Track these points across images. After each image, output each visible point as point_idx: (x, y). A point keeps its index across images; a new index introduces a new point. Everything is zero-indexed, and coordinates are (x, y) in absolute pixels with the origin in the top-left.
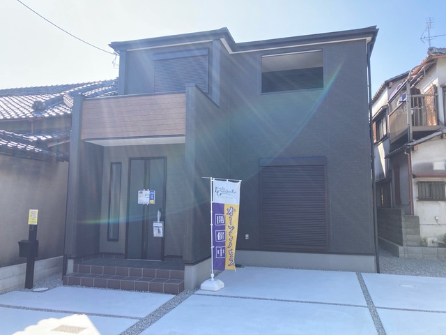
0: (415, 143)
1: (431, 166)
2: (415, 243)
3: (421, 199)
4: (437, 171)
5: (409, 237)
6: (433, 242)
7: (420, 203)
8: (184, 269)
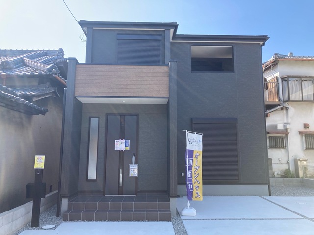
0: (269, 112)
1: (276, 127)
3: (271, 147)
4: (279, 130)
7: (271, 150)
8: (169, 201)
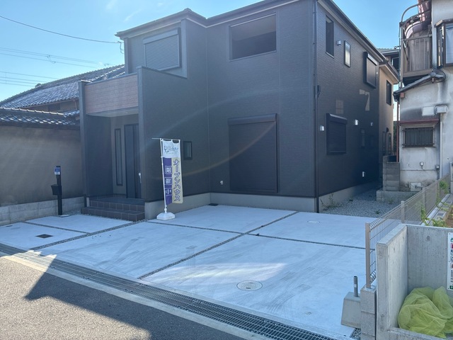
0: (402, 90)
1: (420, 112)
2: (394, 188)
3: (407, 146)
4: (426, 117)
5: (389, 182)
6: (416, 187)
7: (406, 150)
8: (144, 205)
